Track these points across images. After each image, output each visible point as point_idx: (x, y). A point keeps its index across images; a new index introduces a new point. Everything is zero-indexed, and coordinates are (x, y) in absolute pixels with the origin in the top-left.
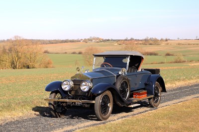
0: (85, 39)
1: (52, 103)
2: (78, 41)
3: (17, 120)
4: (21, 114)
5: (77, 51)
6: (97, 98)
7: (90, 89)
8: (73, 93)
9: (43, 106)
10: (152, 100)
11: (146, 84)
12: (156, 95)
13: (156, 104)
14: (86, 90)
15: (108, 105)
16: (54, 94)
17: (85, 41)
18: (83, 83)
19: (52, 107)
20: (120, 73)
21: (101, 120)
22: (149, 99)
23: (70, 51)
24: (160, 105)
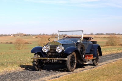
0: (14, 34)
1: (36, 60)
2: (9, 35)
3: (13, 72)
4: (13, 69)
5: (9, 42)
6: (68, 57)
7: (63, 51)
8: (50, 54)
9: (24, 64)
10: (95, 61)
11: (91, 50)
12: (97, 58)
13: (97, 64)
14: (60, 52)
15: (75, 61)
16: (37, 55)
17: (14, 35)
18: (58, 47)
19: (36, 63)
20: (78, 42)
21: (70, 72)
22: (93, 60)
23: (4, 42)
24: (99, 64)
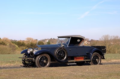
15: (44, 61)
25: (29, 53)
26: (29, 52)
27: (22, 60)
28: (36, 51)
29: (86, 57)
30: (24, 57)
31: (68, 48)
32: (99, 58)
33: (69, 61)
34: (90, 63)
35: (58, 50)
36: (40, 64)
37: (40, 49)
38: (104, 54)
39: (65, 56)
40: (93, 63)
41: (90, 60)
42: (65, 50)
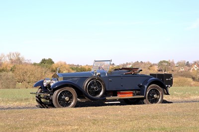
25: (45, 86)
26: (45, 84)
27: (36, 97)
28: (54, 82)
29: (137, 92)
30: (39, 92)
31: (106, 77)
32: (160, 93)
33: (107, 98)
34: (145, 101)
35: (88, 80)
36: (60, 103)
37: (61, 80)
38: (168, 87)
39: (101, 89)
40: (149, 101)
41: (143, 97)
42: (101, 81)
